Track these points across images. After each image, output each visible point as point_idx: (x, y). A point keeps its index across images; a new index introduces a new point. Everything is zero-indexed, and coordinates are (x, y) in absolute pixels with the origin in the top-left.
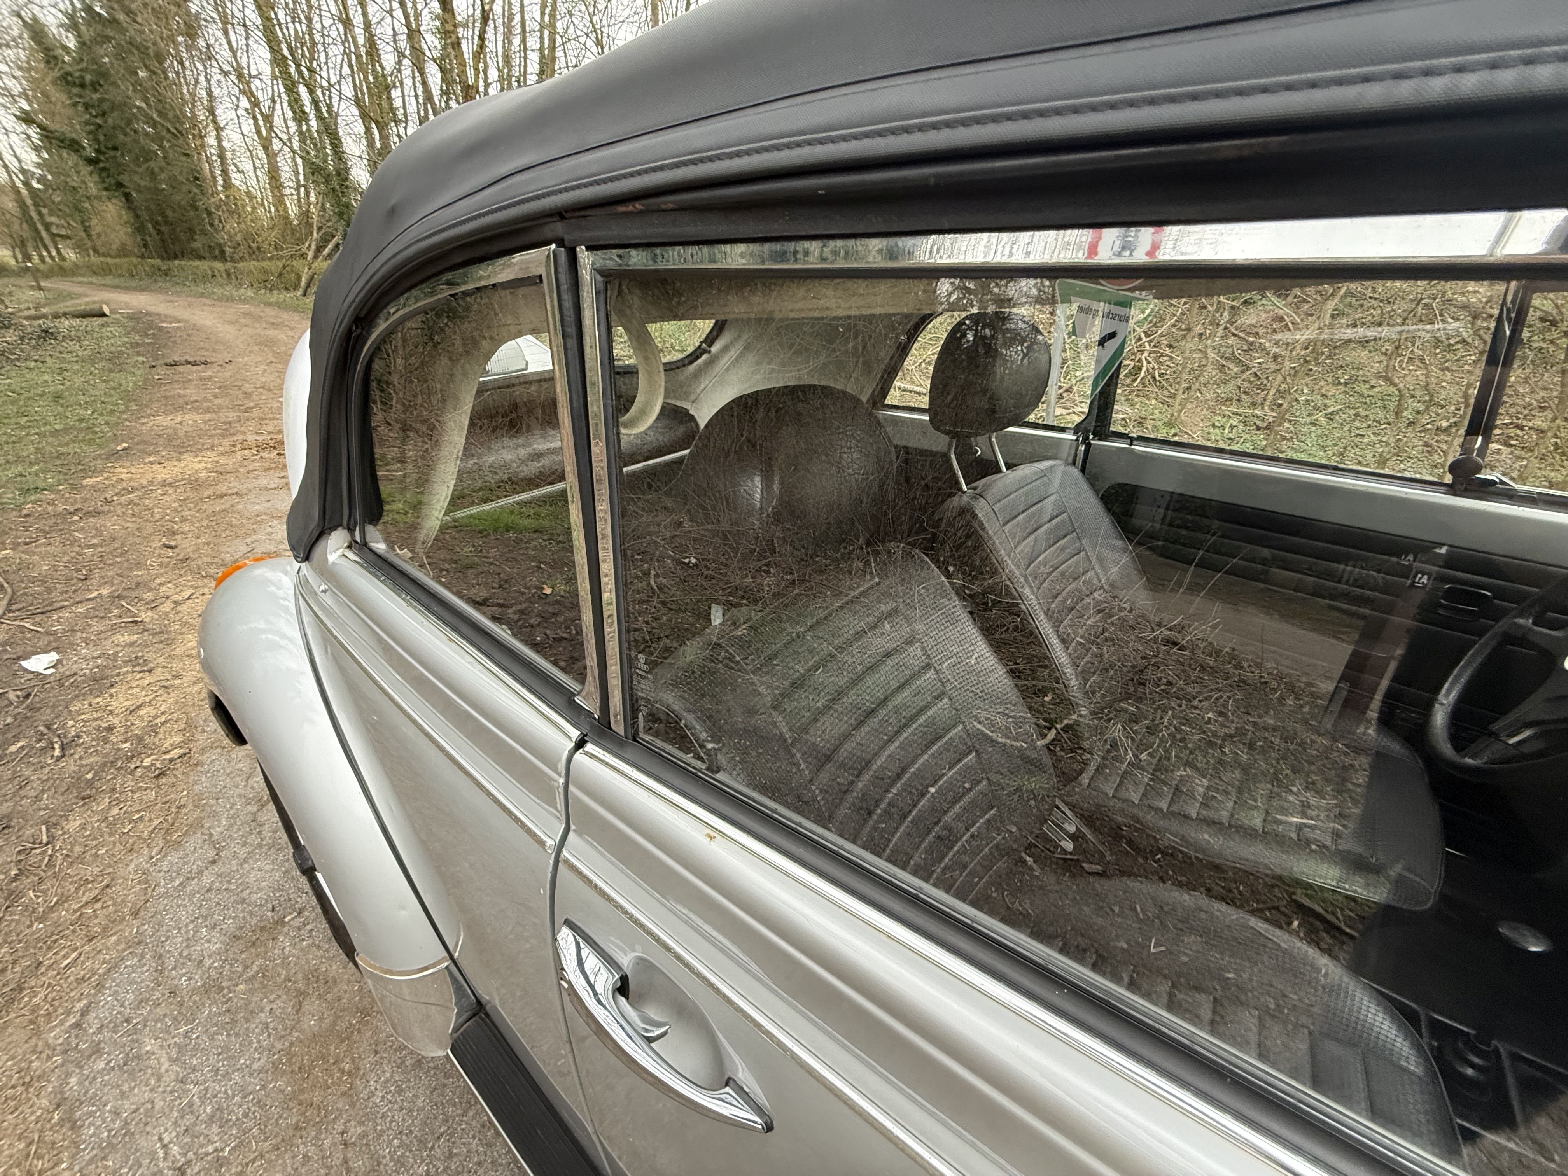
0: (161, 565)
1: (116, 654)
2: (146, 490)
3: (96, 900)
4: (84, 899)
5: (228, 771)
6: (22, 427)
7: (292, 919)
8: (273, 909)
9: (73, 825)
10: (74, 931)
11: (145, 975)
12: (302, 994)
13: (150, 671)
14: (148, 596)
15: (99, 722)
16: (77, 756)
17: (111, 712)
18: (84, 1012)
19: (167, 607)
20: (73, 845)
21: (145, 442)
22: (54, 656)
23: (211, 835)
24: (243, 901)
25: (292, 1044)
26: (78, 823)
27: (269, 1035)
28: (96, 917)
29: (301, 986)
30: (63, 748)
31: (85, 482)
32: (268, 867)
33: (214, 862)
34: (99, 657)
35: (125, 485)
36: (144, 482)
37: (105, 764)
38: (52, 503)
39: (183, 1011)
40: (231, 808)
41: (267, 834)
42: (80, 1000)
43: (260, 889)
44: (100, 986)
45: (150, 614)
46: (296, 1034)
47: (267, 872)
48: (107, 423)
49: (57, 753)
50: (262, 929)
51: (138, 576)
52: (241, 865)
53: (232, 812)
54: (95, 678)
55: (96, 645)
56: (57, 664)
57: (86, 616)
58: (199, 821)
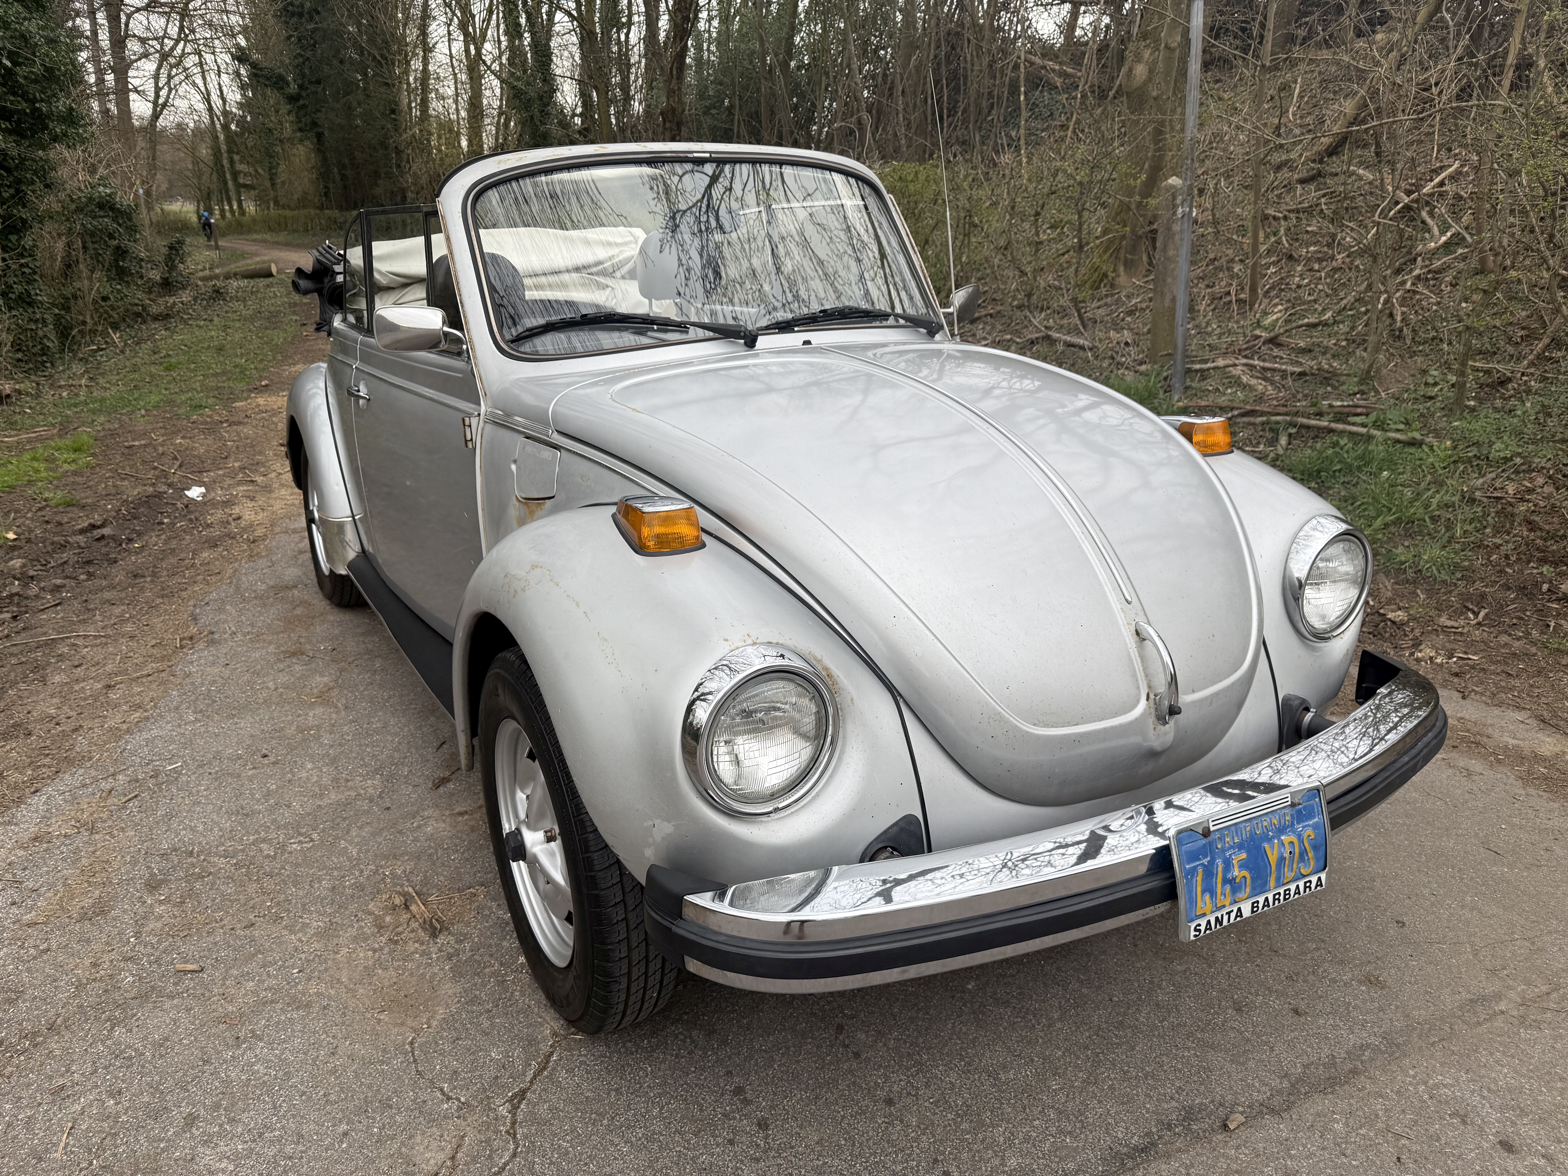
0: (275, 455)
1: (238, 494)
2: (276, 412)
7: (301, 586)
13: (256, 501)
14: (263, 469)
16: (210, 531)
19: (273, 475)
21: (283, 382)
22: (203, 490)
24: (280, 578)
26: (207, 554)
27: (279, 612)
30: (203, 528)
31: (234, 405)
34: (228, 494)
35: (261, 408)
36: (275, 407)
37: (224, 535)
38: (210, 417)
39: (245, 601)
43: (290, 576)
45: (262, 478)
46: (290, 614)
47: (295, 572)
48: (256, 368)
49: (200, 529)
50: (286, 587)
51: (259, 459)
53: (284, 553)
54: (224, 502)
55: (226, 490)
56: (204, 496)
57: (224, 475)
58: (267, 555)
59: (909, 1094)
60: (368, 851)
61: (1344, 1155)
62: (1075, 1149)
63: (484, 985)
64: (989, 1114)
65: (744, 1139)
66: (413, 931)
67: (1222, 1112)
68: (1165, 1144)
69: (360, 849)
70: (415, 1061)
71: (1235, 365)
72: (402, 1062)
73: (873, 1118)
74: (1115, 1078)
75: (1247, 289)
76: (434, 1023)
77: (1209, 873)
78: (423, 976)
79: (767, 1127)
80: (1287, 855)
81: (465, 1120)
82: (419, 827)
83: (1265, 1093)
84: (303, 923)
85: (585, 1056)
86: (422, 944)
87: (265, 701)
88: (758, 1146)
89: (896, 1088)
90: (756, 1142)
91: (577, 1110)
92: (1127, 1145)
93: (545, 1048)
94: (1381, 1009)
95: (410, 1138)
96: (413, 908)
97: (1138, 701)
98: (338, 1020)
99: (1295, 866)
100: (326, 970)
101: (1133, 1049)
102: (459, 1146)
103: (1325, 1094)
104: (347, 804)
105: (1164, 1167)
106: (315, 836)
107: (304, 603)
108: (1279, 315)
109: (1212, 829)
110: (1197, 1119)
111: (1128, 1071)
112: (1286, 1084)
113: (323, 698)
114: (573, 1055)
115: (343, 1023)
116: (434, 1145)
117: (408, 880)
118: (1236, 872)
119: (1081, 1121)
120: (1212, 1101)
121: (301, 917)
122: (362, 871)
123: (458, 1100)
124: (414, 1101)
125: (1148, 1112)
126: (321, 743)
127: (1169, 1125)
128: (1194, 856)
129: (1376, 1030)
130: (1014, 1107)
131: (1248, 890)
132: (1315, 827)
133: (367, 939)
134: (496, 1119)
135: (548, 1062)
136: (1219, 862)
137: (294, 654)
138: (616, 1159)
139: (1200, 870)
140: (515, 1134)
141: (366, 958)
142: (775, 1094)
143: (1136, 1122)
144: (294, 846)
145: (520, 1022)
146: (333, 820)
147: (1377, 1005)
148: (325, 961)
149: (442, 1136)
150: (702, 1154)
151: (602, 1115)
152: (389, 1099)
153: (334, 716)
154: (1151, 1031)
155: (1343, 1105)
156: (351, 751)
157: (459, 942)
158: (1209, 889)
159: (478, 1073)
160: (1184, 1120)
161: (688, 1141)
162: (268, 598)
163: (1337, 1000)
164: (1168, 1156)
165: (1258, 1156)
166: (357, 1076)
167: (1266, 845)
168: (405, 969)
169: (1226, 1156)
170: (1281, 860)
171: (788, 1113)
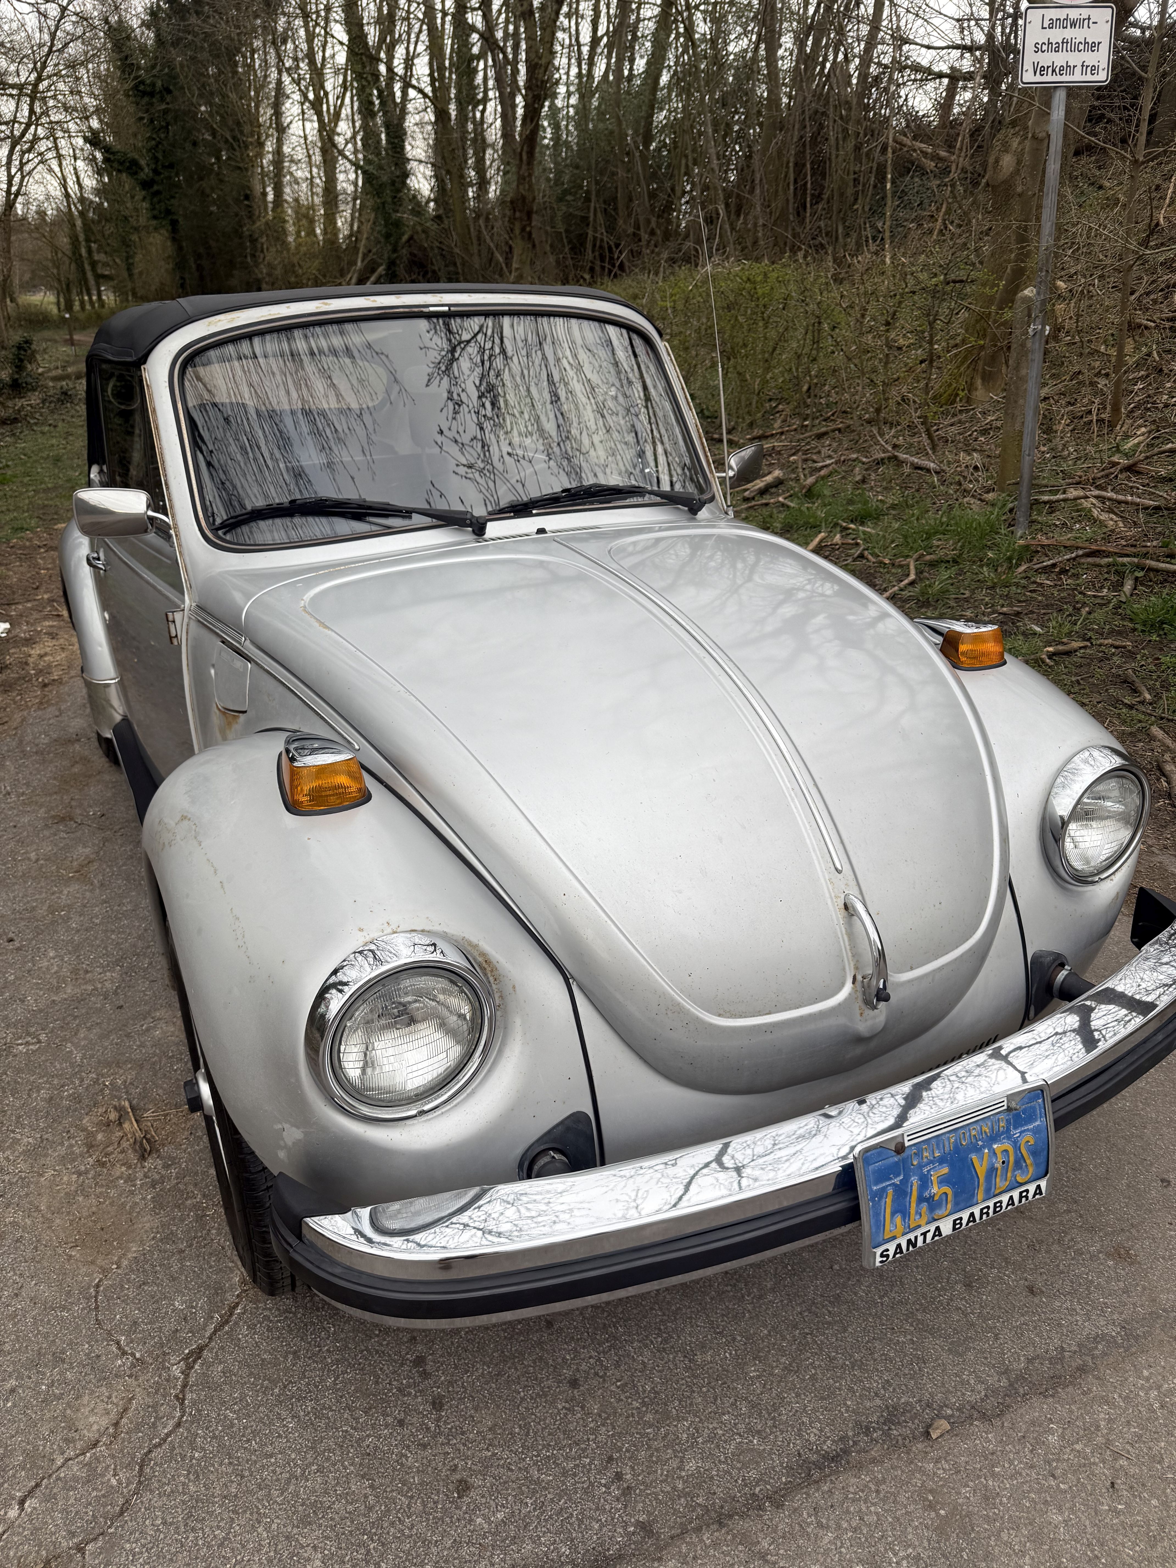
7: (84, 740)
8: (77, 735)
15: (22, 659)
17: (30, 655)
22: (7, 626)
23: (60, 708)
24: (65, 730)
25: (65, 774)
32: (81, 722)
33: (57, 717)
34: (32, 630)
37: (20, 678)
38: (30, 539)
39: (25, 756)
41: (87, 711)
43: (74, 728)
52: (69, 719)
53: (74, 701)
54: (26, 640)
55: (32, 625)
56: (9, 631)
57: (31, 609)
58: (57, 703)
59: (596, 1374)
60: (92, 1056)
61: (1053, 1476)
62: (760, 1454)
63: (182, 1220)
64: (677, 1403)
65: (415, 1419)
66: (123, 1152)
67: (927, 1415)
68: (859, 1452)
69: (84, 1054)
70: (97, 1308)
71: (1086, 497)
72: (83, 1309)
73: (552, 1403)
74: (820, 1366)
75: (1109, 407)
76: (125, 1263)
77: (901, 1192)
78: (123, 1205)
79: (441, 1405)
80: (998, 1165)
81: (136, 1379)
82: (148, 1030)
83: (979, 1392)
84: (14, 1139)
85: (270, 1309)
86: (129, 1167)
87: (24, 874)
88: (428, 1429)
89: (584, 1367)
90: (426, 1424)
91: (251, 1374)
92: (817, 1452)
93: (231, 1298)
94: (1126, 1291)
95: (77, 1399)
96: (126, 1126)
97: (843, 985)
98: (29, 1254)
99: (1009, 1174)
100: (27, 1195)
101: (845, 1330)
102: (126, 1410)
103: (1045, 1397)
104: (80, 1000)
105: (853, 1480)
106: (43, 1037)
107: (85, 760)
108: (1141, 438)
109: (907, 1144)
110: (899, 1423)
111: (835, 1358)
112: (1004, 1382)
113: (81, 874)
114: (257, 1308)
115: (33, 1259)
116: (101, 1406)
117: (127, 1092)
118: (935, 1190)
119: (774, 1418)
120: (920, 1401)
121: (13, 1132)
122: (82, 1081)
123: (133, 1355)
124: (87, 1355)
125: (847, 1411)
126: (69, 927)
127: (867, 1428)
128: (883, 1175)
129: (1115, 1317)
130: (705, 1396)
131: (949, 1206)
132: (1036, 1131)
133: (74, 1160)
134: (168, 1380)
135: (231, 1315)
136: (915, 1180)
137: (62, 820)
138: (280, 1436)
139: (890, 1191)
140: (184, 1399)
141: (69, 1183)
142: (456, 1367)
143: (832, 1423)
144: (20, 1048)
145: (211, 1267)
146: (64, 1019)
147: (1122, 1285)
148: (28, 1186)
149: (109, 1397)
150: (369, 1436)
151: (274, 1382)
152: (63, 1352)
153: (88, 894)
154: (869, 1308)
155: (1062, 1411)
156: (96, 938)
157: (166, 1167)
158: (901, 1209)
159: (158, 1325)
160: (884, 1424)
161: (356, 1419)
162: (49, 753)
163: (1079, 1276)
164: (860, 1466)
165: (958, 1472)
166: (35, 1323)
167: (974, 1157)
168: (108, 1196)
169: (921, 1470)
170: (992, 1171)
171: (465, 1392)
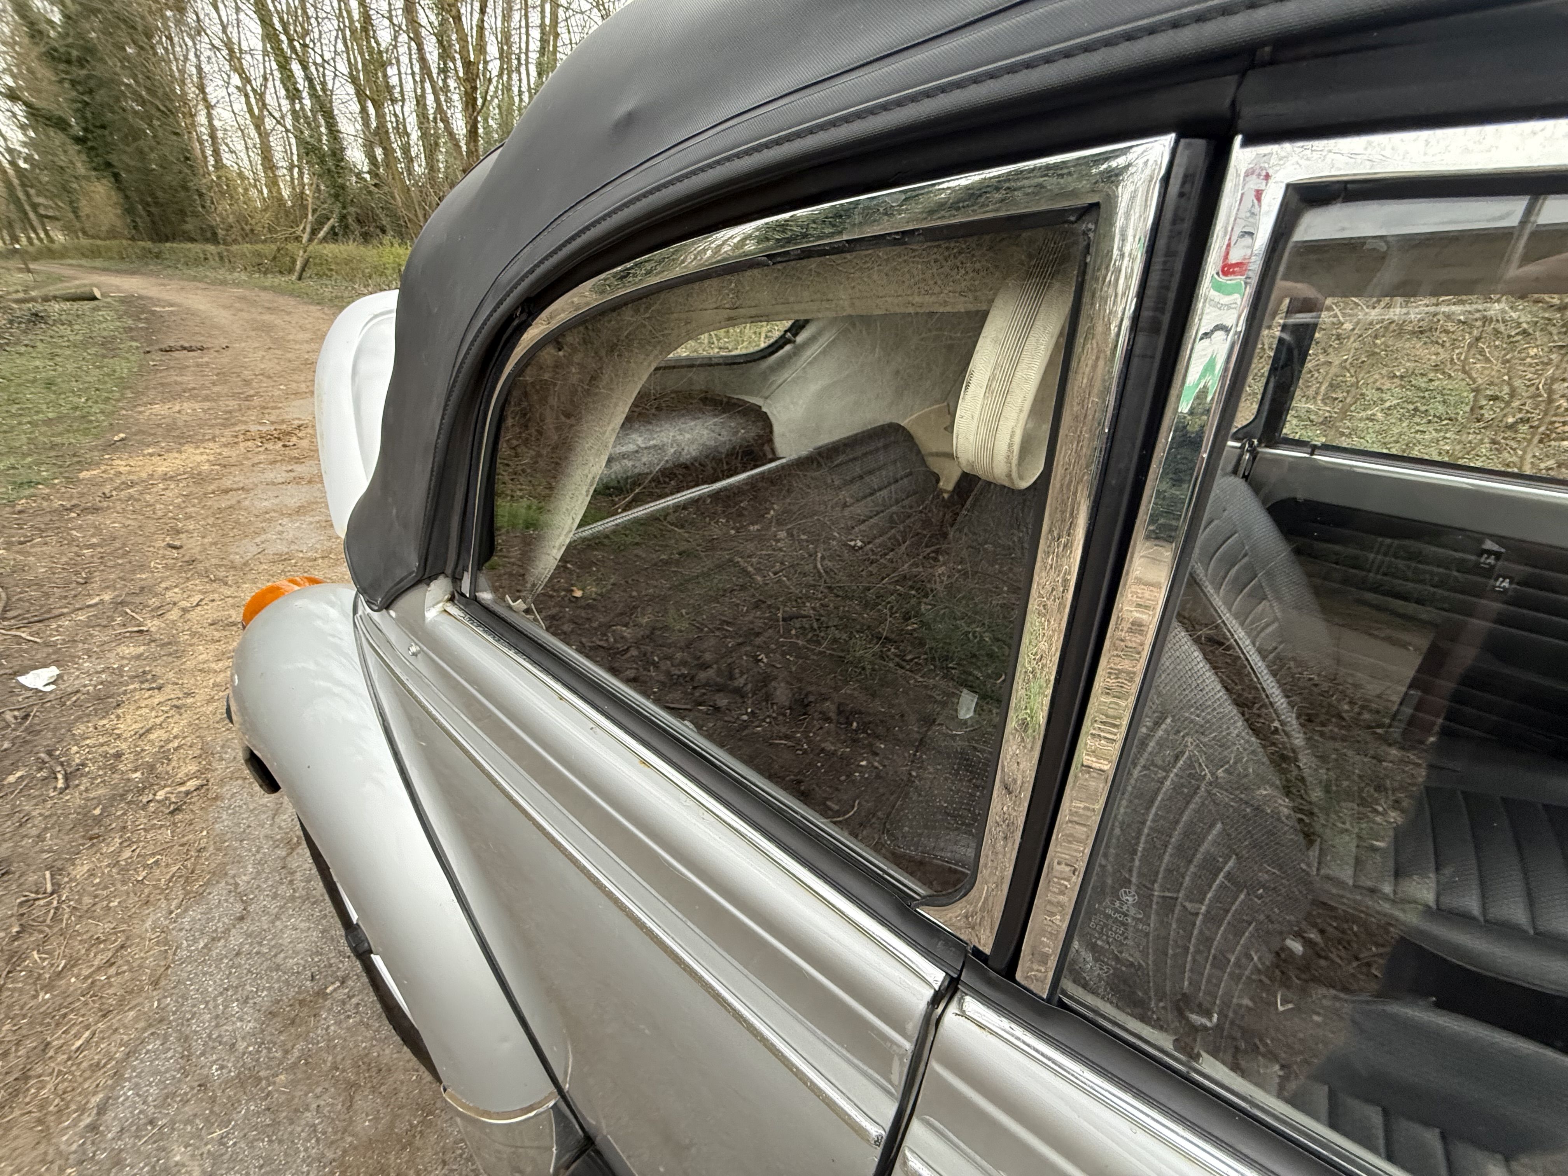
0: (166, 567)
1: (121, 667)
2: (147, 484)
3: (110, 964)
4: (96, 963)
5: (251, 807)
6: (13, 416)
7: (335, 990)
8: (313, 978)
9: (80, 870)
10: (86, 1004)
11: (169, 1062)
12: (353, 1086)
13: (159, 689)
14: (153, 602)
15: (105, 748)
16: (82, 788)
17: (119, 736)
18: (102, 1110)
19: (174, 614)
20: (81, 896)
21: (143, 432)
22: (54, 671)
23: (236, 885)
24: (278, 968)
25: (345, 1152)
26: (86, 868)
27: (318, 1140)
28: (111, 985)
29: (351, 1076)
30: (66, 778)
31: (82, 475)
32: (303, 925)
33: (242, 919)
34: (103, 671)
35: (123, 478)
36: (144, 475)
37: (113, 798)
38: (46, 498)
39: (216, 1109)
40: (258, 852)
41: (299, 884)
42: (95, 1093)
43: (296, 953)
44: (118, 1075)
45: (156, 622)
46: (349, 1139)
47: (302, 931)
48: (102, 412)
49: (60, 784)
50: (302, 1003)
51: (142, 579)
52: (273, 922)
53: (258, 856)
54: (99, 696)
55: (99, 659)
56: (58, 681)
57: (88, 624)
